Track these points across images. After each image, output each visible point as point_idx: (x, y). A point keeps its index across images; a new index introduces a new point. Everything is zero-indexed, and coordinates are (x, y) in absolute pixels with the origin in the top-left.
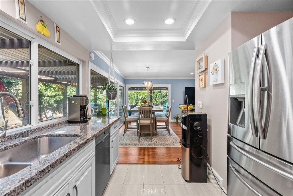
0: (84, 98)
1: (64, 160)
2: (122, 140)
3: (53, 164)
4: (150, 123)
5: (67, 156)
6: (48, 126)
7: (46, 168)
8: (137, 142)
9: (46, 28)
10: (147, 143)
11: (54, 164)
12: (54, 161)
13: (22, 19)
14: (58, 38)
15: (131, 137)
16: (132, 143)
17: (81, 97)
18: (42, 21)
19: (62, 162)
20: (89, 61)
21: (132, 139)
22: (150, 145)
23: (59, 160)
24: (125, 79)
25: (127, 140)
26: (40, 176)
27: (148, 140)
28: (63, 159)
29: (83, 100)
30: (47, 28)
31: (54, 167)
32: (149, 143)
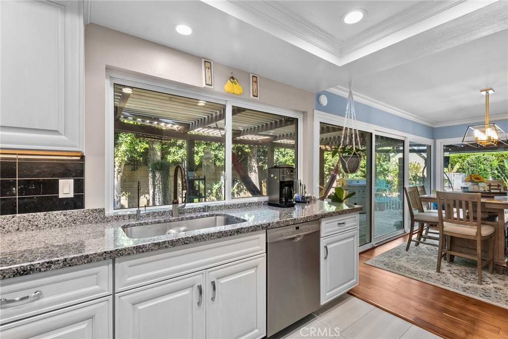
0: (286, 169)
1: (190, 242)
2: (397, 257)
3: (172, 241)
4: (474, 234)
5: (195, 239)
6: (238, 205)
7: (162, 242)
8: (433, 272)
9: (236, 84)
10: (461, 283)
11: (174, 242)
12: (174, 239)
13: (208, 85)
14: (254, 91)
15: (425, 257)
16: (417, 270)
17: (282, 168)
18: (233, 78)
19: (187, 243)
20: (315, 110)
21: (423, 262)
22: (466, 289)
23: (182, 240)
24: (435, 126)
25: (408, 261)
26: (153, 247)
27: (469, 276)
28: (189, 240)
29: (283, 174)
30: (239, 84)
31: (174, 246)
32: (469, 284)
